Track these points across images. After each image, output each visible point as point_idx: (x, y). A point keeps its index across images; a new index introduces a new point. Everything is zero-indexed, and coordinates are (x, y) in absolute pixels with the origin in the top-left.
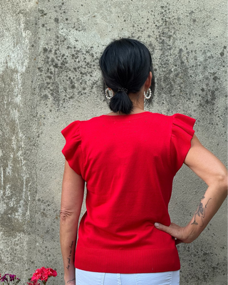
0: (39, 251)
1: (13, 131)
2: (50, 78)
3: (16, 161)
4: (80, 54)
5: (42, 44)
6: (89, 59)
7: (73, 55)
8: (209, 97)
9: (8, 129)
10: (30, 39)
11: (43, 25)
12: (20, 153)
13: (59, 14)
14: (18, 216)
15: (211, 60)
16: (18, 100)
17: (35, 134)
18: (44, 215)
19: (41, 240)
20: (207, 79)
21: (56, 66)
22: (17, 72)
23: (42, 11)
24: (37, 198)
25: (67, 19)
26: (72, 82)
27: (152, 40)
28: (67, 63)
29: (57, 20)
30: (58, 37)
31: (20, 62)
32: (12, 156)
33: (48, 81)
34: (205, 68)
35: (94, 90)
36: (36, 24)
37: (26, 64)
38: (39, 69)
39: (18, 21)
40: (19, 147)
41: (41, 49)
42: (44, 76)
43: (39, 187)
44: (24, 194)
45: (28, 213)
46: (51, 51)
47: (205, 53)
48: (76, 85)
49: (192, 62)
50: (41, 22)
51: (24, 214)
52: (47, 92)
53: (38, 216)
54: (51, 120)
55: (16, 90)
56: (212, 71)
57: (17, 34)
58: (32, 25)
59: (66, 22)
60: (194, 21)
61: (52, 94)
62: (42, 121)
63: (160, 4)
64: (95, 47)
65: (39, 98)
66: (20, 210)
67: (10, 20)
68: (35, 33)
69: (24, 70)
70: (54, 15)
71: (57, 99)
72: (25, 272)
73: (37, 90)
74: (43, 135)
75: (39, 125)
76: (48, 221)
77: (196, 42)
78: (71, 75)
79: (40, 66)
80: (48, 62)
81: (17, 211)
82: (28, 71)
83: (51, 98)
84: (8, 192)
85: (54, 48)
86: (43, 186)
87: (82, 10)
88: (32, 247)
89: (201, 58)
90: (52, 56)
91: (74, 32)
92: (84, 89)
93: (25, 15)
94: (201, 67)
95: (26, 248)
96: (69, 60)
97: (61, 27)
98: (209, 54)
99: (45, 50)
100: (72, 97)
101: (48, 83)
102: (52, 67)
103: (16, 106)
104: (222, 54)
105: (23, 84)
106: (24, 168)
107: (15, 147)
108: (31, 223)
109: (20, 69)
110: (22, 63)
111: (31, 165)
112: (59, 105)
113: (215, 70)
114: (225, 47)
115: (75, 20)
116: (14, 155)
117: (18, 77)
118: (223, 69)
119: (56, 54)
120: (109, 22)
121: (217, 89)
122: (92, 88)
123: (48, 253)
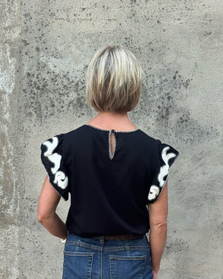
0: (28, 239)
2: (33, 98)
4: (58, 78)
5: (26, 69)
7: (52, 79)
8: (164, 113)
10: (15, 65)
11: (26, 54)
12: (10, 160)
13: (40, 44)
15: (166, 83)
16: (7, 116)
17: (23, 145)
18: (31, 210)
19: (29, 231)
20: (163, 98)
21: (38, 88)
22: (5, 93)
23: (25, 42)
24: (25, 197)
25: (46, 49)
26: (52, 102)
28: (47, 85)
29: (38, 49)
30: (39, 64)
31: (8, 84)
32: (3, 163)
33: (32, 100)
34: (161, 89)
35: (71, 108)
36: (20, 52)
37: (12, 86)
38: (24, 90)
39: (4, 49)
41: (25, 74)
42: (28, 96)
44: (14, 193)
45: (18, 209)
46: (33, 75)
47: (160, 77)
48: (55, 104)
49: (150, 84)
50: (24, 51)
51: (15, 210)
52: (31, 110)
54: (35, 133)
55: (5, 108)
56: (167, 92)
57: (4, 61)
59: (46, 51)
60: (152, 50)
61: (36, 112)
62: (28, 134)
63: (124, 36)
64: (71, 72)
65: (24, 115)
66: (11, 207)
68: (20, 60)
69: (11, 91)
70: (35, 45)
71: (40, 116)
72: (17, 256)
73: (23, 108)
74: (29, 146)
75: (25, 137)
77: (154, 67)
79: (24, 88)
80: (31, 85)
81: (9, 208)
82: (14, 92)
83: (35, 115)
85: (36, 73)
87: (59, 41)
88: (22, 236)
89: (158, 82)
90: (34, 79)
91: (53, 59)
92: (62, 107)
93: (11, 44)
94: (158, 89)
95: (17, 237)
96: (49, 83)
97: (41, 55)
98: (164, 78)
99: (29, 74)
100: (52, 114)
101: (32, 103)
102: (35, 89)
103: (6, 122)
104: (174, 78)
105: (11, 103)
106: (14, 173)
107: (5, 155)
108: (21, 217)
109: (7, 90)
110: (9, 86)
111: (20, 170)
112: (41, 121)
113: (169, 90)
114: (177, 72)
115: (53, 49)
116: (5, 162)
117: (6, 97)
118: (176, 90)
119: (38, 78)
120: (82, 51)
121: (170, 107)
122: (69, 106)
123: (35, 241)
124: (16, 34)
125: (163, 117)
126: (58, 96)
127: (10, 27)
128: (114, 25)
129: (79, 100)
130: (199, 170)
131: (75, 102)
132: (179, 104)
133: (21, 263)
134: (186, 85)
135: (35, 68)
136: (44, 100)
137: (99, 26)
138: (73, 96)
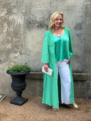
1: (21, 36)
3: (22, 41)
6: (35, 21)
9: (20, 35)
14: (22, 52)
27: (47, 18)
40: (22, 39)
43: (26, 46)
53: (26, 52)
58: (24, 15)
67: (20, 14)
76: (28, 52)
78: (32, 25)
84: (20, 47)
86: (27, 46)
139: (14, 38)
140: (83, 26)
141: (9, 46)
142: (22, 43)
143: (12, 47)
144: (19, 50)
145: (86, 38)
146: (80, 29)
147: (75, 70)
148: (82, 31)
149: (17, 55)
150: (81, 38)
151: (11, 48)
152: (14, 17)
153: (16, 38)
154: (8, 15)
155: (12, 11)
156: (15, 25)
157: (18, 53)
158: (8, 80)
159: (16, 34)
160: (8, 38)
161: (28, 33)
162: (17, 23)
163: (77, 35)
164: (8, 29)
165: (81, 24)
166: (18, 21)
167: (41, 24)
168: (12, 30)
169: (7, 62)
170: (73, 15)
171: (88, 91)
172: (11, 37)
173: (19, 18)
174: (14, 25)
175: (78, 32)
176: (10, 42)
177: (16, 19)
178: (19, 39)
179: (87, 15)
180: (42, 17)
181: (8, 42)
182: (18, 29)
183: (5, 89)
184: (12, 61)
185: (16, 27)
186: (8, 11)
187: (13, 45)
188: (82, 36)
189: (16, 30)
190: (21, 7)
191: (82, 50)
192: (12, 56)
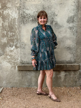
124: (18, 5)
125: (51, 23)
126: (28, 19)
127: (17, 4)
128: (40, 2)
129: (33, 19)
130: (60, 35)
131: (32, 20)
132: (55, 20)
133: (21, 57)
134: (57, 16)
135: (23, 13)
136: (25, 20)
137: (36, 3)
138: (31, 19)
139: (9, 32)
140: (75, 19)
141: (5, 40)
142: (17, 37)
143: (8, 41)
144: (15, 44)
145: (78, 31)
146: (72, 22)
147: (68, 61)
148: (75, 24)
149: (12, 49)
150: (74, 31)
151: (6, 42)
152: (8, 12)
153: (11, 32)
154: (2, 10)
155: (7, 6)
156: (10, 19)
157: (14, 47)
158: (5, 72)
159: (11, 28)
160: (3, 32)
161: (23, 27)
162: (12, 17)
163: (70, 28)
164: (3, 23)
165: (74, 17)
166: (13, 16)
167: (35, 18)
168: (7, 25)
169: (3, 56)
170: (66, 9)
171: (80, 80)
172: (6, 31)
173: (14, 13)
174: (8, 19)
175: (71, 25)
176: (6, 36)
177: (11, 14)
178: (14, 33)
179: (79, 9)
180: (37, 11)
181: (3, 36)
182: (12, 23)
183: (2, 81)
184: (8, 55)
185: (11, 21)
186: (3, 6)
187: (8, 39)
188: (75, 29)
189: (11, 24)
190: (15, 1)
191: (75, 42)
192: (8, 49)
